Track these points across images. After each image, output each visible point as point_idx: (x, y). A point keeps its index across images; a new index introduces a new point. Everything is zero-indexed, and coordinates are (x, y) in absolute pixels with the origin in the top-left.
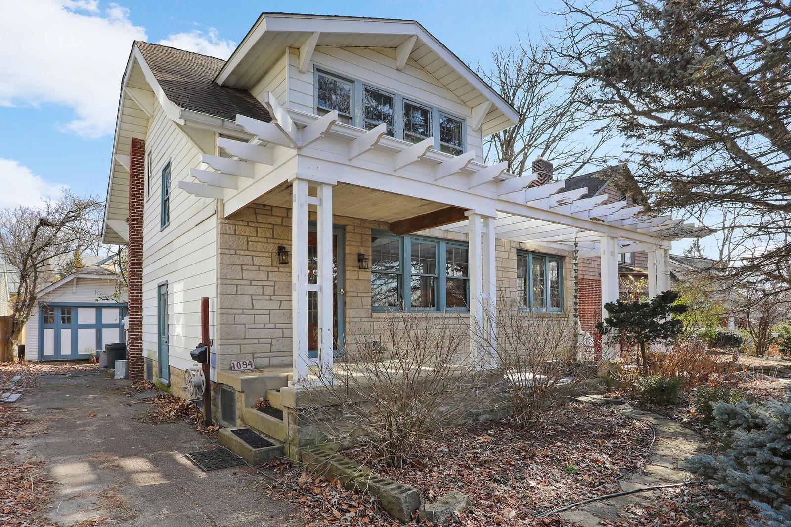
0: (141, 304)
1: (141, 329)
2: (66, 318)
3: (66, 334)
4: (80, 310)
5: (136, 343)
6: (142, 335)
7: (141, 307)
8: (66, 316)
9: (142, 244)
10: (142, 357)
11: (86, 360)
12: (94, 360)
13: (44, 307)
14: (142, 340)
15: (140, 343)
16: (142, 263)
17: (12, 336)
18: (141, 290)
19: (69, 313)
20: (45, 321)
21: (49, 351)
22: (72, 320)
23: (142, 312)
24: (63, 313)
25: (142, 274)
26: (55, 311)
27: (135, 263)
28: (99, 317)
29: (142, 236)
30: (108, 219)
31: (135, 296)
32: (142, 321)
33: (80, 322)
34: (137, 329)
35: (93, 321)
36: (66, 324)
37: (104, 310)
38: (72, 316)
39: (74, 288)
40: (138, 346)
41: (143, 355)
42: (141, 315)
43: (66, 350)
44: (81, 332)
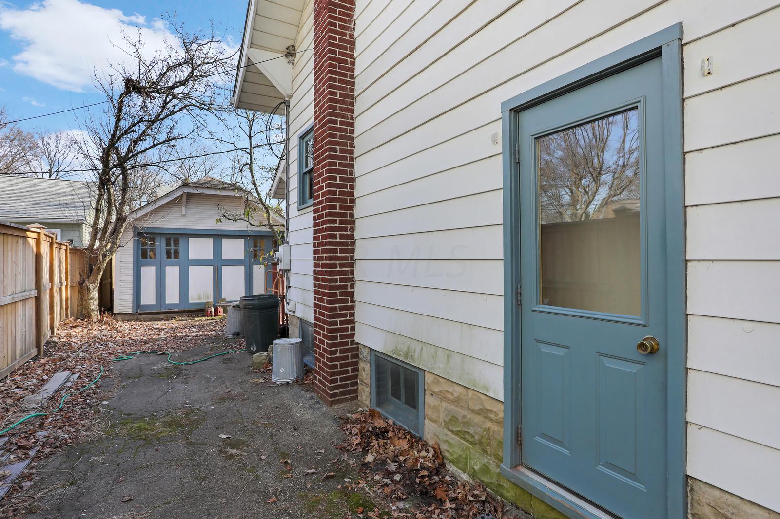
0: (352, 208)
1: (352, 272)
2: (172, 251)
3: (172, 273)
4: (191, 240)
5: (342, 308)
6: (353, 286)
7: (352, 215)
8: (172, 248)
9: (352, 57)
10: (353, 342)
11: (201, 311)
12: (211, 312)
13: (140, 234)
14: (353, 301)
15: (348, 308)
16: (353, 104)
17: (88, 277)
18: (352, 173)
19: (176, 244)
20: (143, 255)
21: (148, 298)
22: (181, 254)
23: (353, 230)
24: (168, 244)
25: (352, 132)
26: (156, 240)
27: (337, 101)
28: (217, 251)
29: (351, 36)
30: (252, 45)
31: (337, 186)
32: (353, 251)
33: (192, 257)
34: (343, 273)
35: (210, 256)
36: (173, 260)
37: (225, 241)
38: (181, 249)
39: (184, 209)
40: (345, 315)
41: (357, 339)
42: (352, 236)
43: (172, 297)
44: (192, 269)
